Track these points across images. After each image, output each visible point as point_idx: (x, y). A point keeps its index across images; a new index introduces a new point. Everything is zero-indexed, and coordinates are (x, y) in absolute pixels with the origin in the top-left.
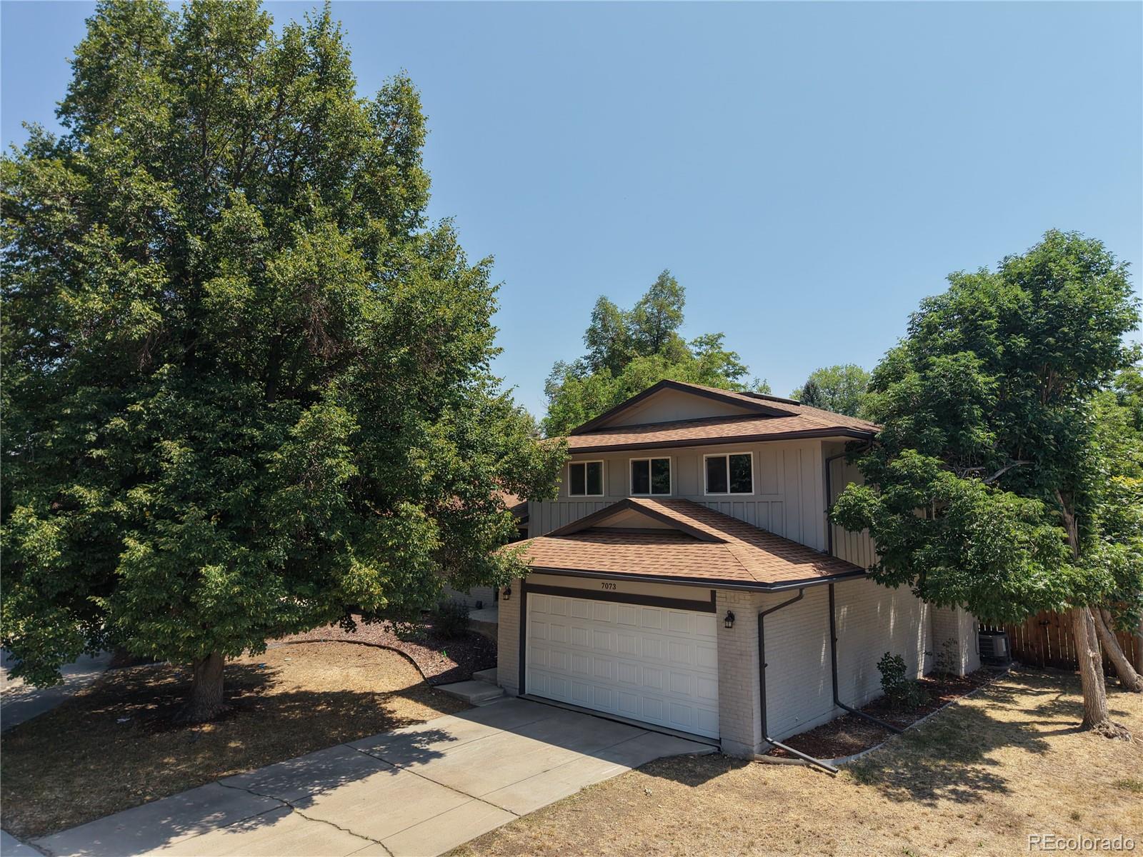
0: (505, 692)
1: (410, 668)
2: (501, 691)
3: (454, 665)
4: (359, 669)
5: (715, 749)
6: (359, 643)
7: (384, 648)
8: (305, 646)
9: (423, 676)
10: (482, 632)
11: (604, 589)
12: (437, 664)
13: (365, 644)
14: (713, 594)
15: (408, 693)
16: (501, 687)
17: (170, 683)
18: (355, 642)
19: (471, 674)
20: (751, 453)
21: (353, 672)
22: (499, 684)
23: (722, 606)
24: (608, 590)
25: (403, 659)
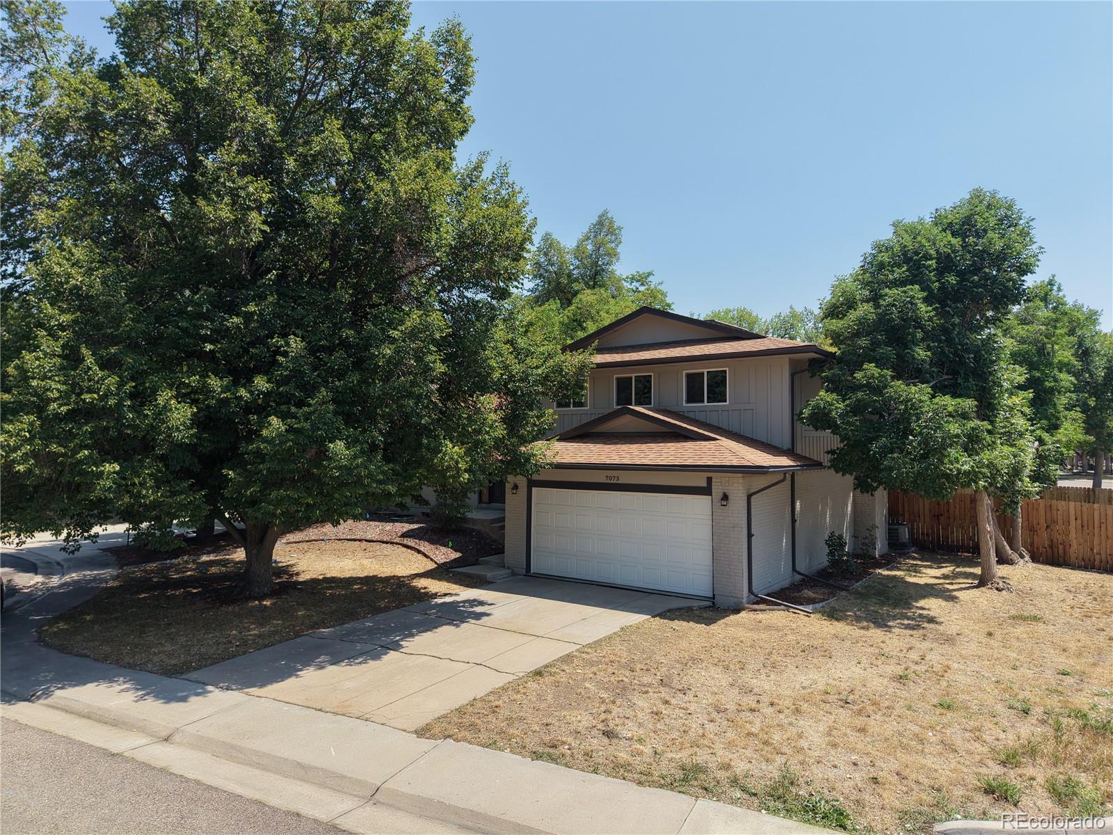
0: (513, 572)
1: (420, 557)
2: (510, 571)
3: (458, 555)
4: (370, 560)
5: (711, 604)
6: (360, 540)
7: (387, 543)
8: (305, 545)
9: (436, 563)
10: (476, 527)
11: (608, 481)
12: (444, 554)
13: (366, 541)
14: (709, 480)
15: (428, 574)
16: (509, 568)
17: (191, 576)
18: (355, 540)
19: (478, 560)
20: (727, 369)
21: (366, 562)
22: (506, 565)
23: (717, 490)
24: (612, 482)
25: (409, 551)
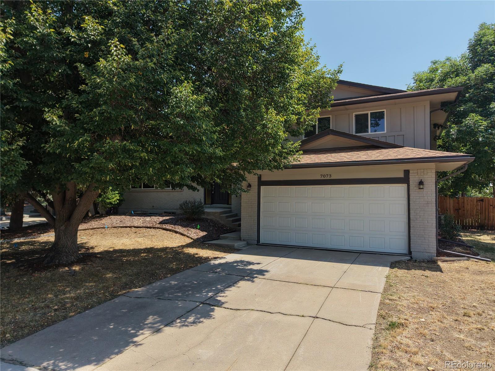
0: (247, 243)
1: (178, 235)
2: (245, 242)
3: (205, 233)
4: (142, 238)
5: (408, 258)
6: (130, 227)
7: (150, 228)
8: (91, 232)
9: (192, 239)
10: (209, 217)
11: (323, 178)
12: (194, 233)
13: (135, 227)
14: (407, 172)
15: (189, 246)
16: (244, 240)
18: (126, 227)
19: (219, 236)
20: (385, 110)
21: (140, 240)
22: (242, 239)
23: (414, 179)
24: (326, 178)
25: (168, 232)
